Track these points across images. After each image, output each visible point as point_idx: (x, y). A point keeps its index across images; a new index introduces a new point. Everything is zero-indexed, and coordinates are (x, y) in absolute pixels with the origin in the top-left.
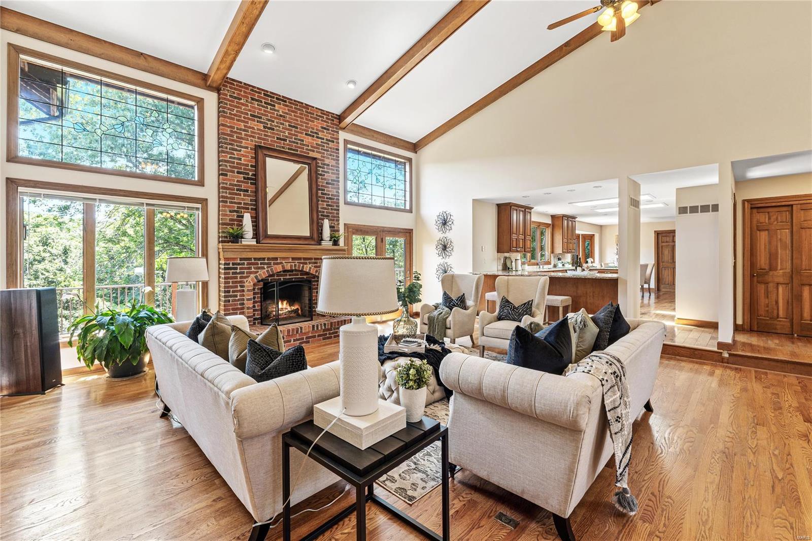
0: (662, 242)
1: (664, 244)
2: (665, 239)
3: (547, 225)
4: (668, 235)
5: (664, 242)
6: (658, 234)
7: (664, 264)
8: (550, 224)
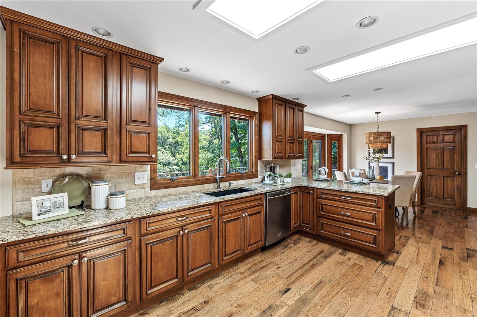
0: (427, 143)
1: (431, 145)
2: (430, 139)
3: (251, 114)
4: (436, 133)
5: (430, 143)
6: (421, 132)
7: (430, 170)
8: (256, 113)
